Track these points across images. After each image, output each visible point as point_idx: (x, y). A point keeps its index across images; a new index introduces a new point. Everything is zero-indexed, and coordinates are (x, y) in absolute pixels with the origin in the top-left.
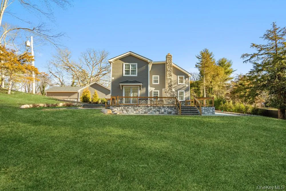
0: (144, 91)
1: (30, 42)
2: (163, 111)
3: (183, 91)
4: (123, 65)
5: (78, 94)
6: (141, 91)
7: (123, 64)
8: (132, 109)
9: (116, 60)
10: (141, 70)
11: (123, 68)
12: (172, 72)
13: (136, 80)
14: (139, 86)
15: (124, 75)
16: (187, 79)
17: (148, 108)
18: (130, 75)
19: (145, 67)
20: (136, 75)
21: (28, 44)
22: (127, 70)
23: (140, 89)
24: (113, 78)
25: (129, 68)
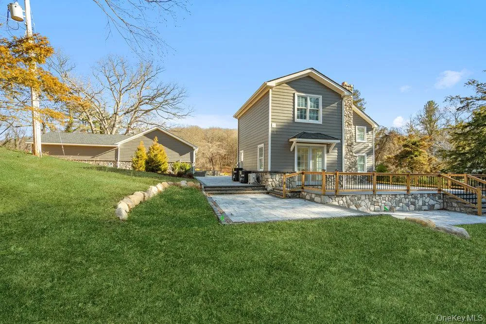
0: (334, 157)
1: (24, 8)
2: (421, 203)
3: (364, 154)
4: (294, 97)
5: (117, 151)
6: (330, 156)
7: (294, 94)
8: (367, 201)
9: (279, 84)
10: (329, 110)
11: (294, 103)
12: (352, 119)
13: (321, 133)
14: (326, 145)
15: (297, 120)
16: (370, 133)
17: (396, 199)
18: (308, 121)
19: (335, 105)
20: (320, 122)
21: (18, 12)
22: (301, 109)
23: (328, 152)
24: (274, 125)
25: (306, 104)
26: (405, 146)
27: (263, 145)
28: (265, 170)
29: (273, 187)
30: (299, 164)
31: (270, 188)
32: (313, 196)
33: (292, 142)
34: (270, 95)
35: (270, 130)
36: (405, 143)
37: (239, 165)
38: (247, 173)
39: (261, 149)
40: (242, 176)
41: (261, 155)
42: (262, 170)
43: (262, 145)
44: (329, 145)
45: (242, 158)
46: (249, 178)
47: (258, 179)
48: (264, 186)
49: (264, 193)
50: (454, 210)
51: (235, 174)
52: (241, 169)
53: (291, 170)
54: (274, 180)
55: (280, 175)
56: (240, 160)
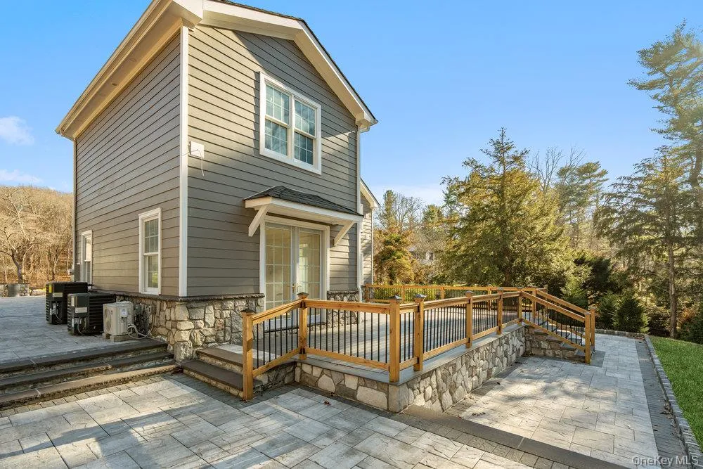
0: (343, 255)
4: (257, 83)
6: (336, 255)
7: (257, 74)
10: (335, 147)
11: (258, 99)
13: (320, 196)
14: (329, 227)
15: (265, 151)
16: (367, 215)
18: (291, 159)
19: (344, 137)
20: (317, 168)
22: (276, 124)
23: (332, 243)
24: (199, 149)
25: (287, 114)
26: (387, 243)
27: (158, 211)
28: (168, 292)
29: (195, 345)
30: (269, 272)
31: (183, 353)
32: (351, 383)
33: (253, 212)
34: (185, 49)
35: (184, 162)
36: (387, 238)
37: (77, 272)
38: (97, 301)
39: (150, 227)
40: (78, 310)
41: (151, 244)
42: (156, 292)
43: (156, 213)
44: (334, 227)
45: (88, 253)
46: (106, 320)
47: (140, 321)
48: (166, 345)
49: (163, 374)
50: (542, 353)
51: (57, 300)
52: (80, 287)
53: (251, 291)
54: (201, 324)
55: (218, 306)
56: (81, 256)
